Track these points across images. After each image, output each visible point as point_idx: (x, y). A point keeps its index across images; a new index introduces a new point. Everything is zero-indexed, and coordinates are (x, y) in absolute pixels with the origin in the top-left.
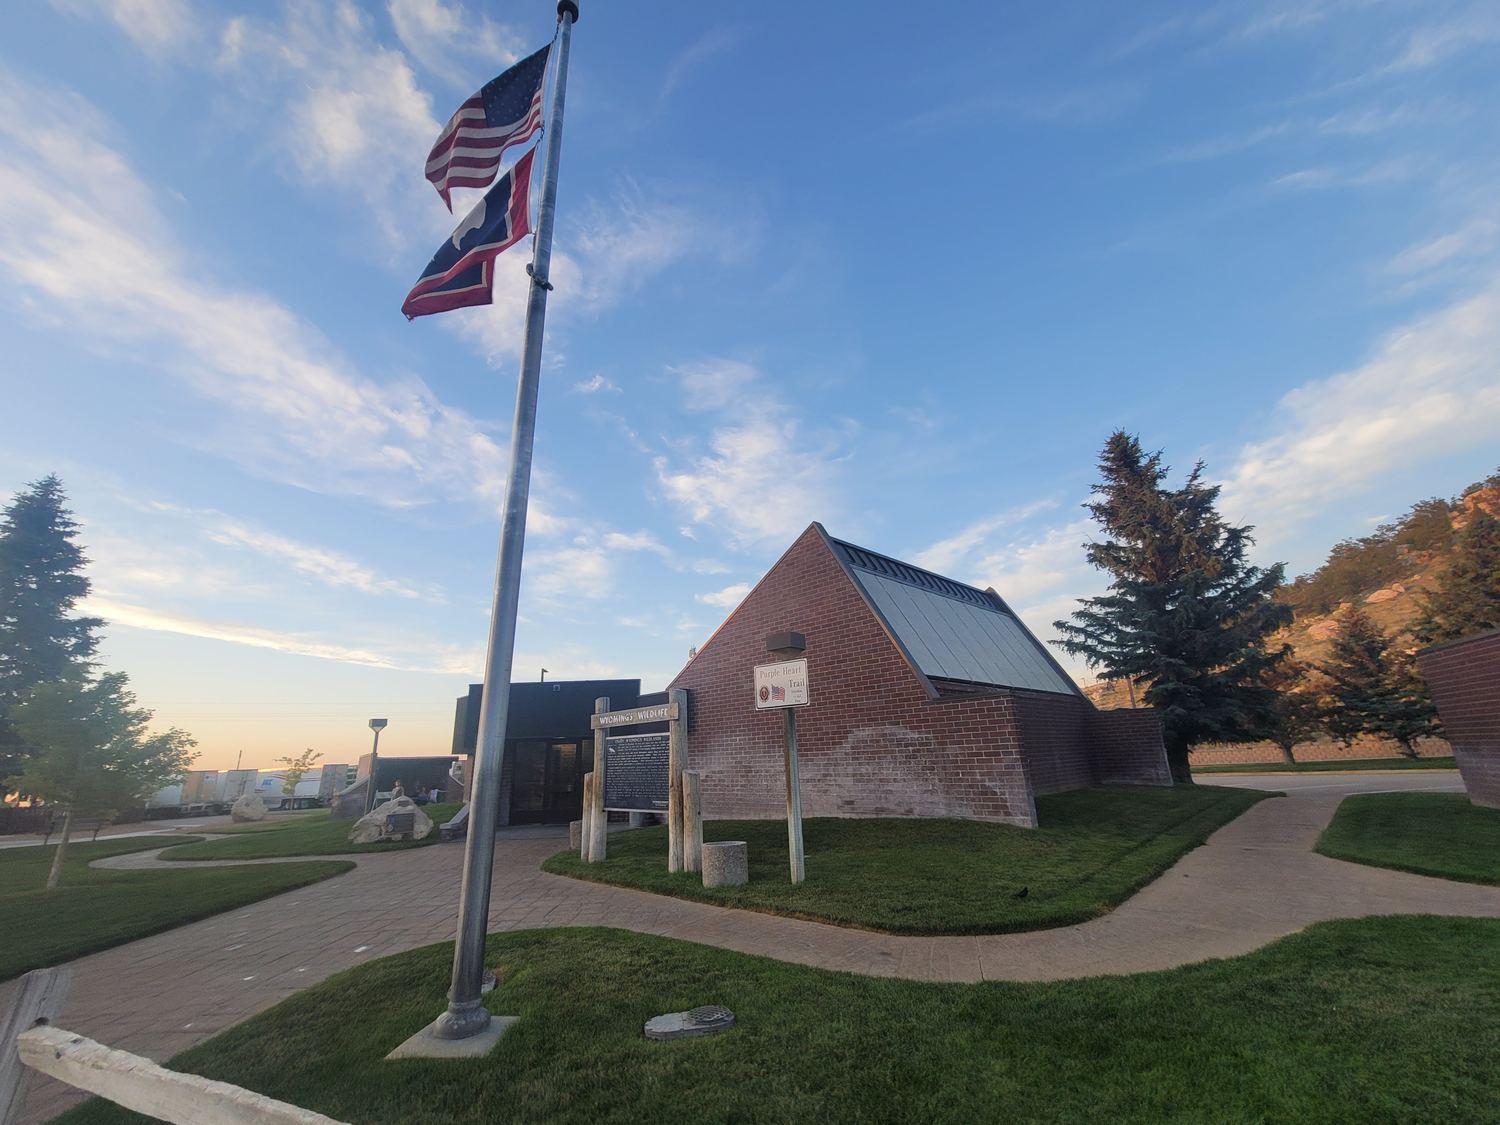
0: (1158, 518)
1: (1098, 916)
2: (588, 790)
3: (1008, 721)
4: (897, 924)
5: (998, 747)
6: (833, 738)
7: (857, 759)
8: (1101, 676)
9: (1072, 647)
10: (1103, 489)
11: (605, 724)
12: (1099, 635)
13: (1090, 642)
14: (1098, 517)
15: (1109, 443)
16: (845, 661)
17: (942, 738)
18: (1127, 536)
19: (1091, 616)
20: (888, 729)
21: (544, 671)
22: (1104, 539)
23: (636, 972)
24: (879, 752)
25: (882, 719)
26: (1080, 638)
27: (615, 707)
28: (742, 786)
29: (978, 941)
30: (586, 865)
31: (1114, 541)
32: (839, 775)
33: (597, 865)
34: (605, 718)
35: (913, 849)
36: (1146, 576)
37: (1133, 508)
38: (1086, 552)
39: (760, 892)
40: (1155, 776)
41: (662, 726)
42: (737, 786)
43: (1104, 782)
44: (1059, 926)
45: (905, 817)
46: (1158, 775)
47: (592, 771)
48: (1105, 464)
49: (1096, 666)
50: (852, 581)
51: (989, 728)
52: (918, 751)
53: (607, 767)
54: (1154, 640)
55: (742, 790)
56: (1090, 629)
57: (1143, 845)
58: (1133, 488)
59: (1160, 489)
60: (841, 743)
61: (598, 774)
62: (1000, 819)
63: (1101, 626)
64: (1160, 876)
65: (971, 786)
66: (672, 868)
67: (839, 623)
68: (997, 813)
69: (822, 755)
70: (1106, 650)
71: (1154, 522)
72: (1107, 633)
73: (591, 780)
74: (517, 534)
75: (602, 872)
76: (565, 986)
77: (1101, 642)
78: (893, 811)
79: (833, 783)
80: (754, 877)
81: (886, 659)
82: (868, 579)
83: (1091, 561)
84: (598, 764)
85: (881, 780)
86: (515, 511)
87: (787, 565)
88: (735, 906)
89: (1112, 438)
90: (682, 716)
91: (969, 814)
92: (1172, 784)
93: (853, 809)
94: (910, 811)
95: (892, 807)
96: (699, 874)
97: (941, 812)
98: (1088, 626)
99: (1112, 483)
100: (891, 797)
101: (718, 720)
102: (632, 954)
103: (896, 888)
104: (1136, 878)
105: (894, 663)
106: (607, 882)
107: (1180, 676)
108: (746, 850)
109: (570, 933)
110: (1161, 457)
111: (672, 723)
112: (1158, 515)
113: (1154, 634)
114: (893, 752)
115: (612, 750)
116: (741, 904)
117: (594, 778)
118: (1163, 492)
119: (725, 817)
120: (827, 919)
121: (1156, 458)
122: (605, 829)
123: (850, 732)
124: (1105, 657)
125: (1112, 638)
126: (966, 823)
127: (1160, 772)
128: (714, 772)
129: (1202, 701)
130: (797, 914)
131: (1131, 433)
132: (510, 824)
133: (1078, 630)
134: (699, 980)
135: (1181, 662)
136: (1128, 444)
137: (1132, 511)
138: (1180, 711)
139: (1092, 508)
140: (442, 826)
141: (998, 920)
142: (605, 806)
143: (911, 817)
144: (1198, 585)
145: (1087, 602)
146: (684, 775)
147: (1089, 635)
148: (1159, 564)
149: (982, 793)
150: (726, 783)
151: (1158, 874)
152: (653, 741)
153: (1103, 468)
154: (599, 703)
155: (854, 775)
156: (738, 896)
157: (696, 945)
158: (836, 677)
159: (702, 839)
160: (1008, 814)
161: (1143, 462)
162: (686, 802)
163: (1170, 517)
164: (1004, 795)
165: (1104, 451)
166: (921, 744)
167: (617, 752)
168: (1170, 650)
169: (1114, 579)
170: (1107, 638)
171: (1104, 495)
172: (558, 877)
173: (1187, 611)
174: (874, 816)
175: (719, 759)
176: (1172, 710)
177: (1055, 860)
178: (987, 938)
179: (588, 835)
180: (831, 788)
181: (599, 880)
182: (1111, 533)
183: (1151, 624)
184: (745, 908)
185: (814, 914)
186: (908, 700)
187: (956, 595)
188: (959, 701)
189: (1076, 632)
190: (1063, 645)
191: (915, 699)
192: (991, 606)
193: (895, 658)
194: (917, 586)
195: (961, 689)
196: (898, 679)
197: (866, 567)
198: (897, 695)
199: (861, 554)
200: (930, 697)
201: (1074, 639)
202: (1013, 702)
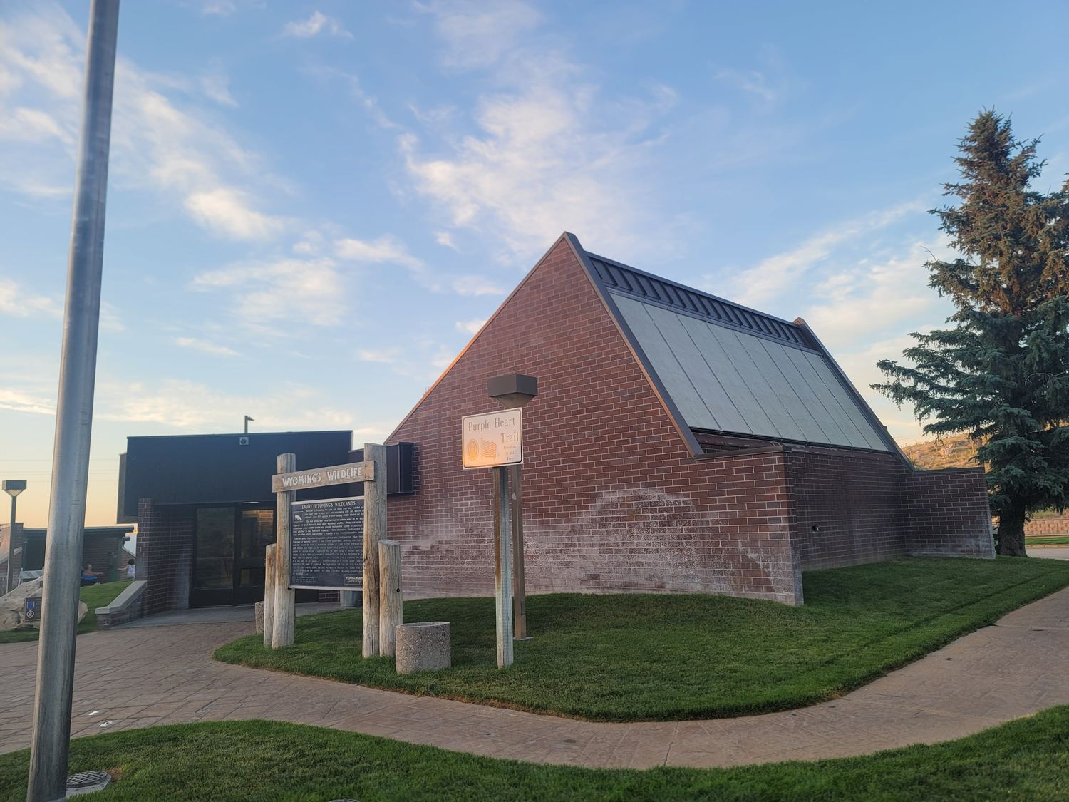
0: (1022, 229)
1: (824, 701)
2: (272, 565)
3: (778, 483)
4: (595, 710)
5: (765, 513)
6: (579, 502)
7: (605, 526)
8: (929, 429)
9: (899, 393)
10: (959, 189)
11: (288, 487)
12: (933, 378)
13: (920, 387)
14: (949, 227)
15: (973, 127)
16: (596, 409)
17: (702, 501)
18: (982, 252)
19: (927, 354)
20: (642, 491)
21: (247, 419)
22: (951, 256)
23: (270, 768)
24: (630, 518)
25: (636, 480)
26: (908, 383)
27: (303, 464)
28: (473, 558)
29: (676, 727)
30: (269, 652)
31: (965, 258)
32: (583, 545)
33: (282, 652)
34: (288, 479)
35: (650, 629)
36: (997, 304)
37: (993, 215)
38: (929, 273)
39: (457, 678)
40: (974, 548)
41: (354, 489)
42: (467, 558)
43: (914, 554)
44: (774, 711)
45: (655, 593)
46: (978, 546)
47: (276, 543)
48: (964, 155)
49: (926, 416)
50: (608, 309)
51: (755, 491)
52: (674, 517)
53: (292, 538)
54: (996, 385)
55: (474, 563)
56: (924, 371)
57: (917, 625)
58: (995, 189)
59: (1029, 191)
60: (587, 508)
61: (282, 546)
62: (761, 595)
63: (937, 367)
64: (920, 658)
65: (731, 558)
66: (366, 653)
67: (590, 363)
68: (758, 589)
69: (565, 521)
70: (939, 396)
71: (1016, 234)
72: (943, 375)
73: (274, 554)
74: (91, 249)
75: (285, 660)
76: (183, 784)
77: (933, 387)
78: (641, 587)
79: (577, 554)
80: (457, 661)
81: (642, 408)
82: (632, 308)
83: (934, 285)
84: (282, 535)
85: (631, 551)
86: (86, 219)
87: (531, 289)
88: (426, 694)
89: (978, 121)
90: (379, 476)
91: (727, 590)
92: (994, 555)
93: (598, 584)
94: (662, 586)
95: (641, 580)
96: (392, 661)
97: (696, 587)
98: (920, 366)
99: (971, 182)
100: (642, 570)
101: (446, 480)
102: (277, 748)
103: (611, 672)
104: (886, 661)
105: (652, 413)
106: (287, 670)
107: (1024, 430)
108: (448, 631)
109: (214, 728)
110: (1037, 147)
111: (367, 485)
112: (1022, 225)
113: (997, 378)
114: (646, 518)
115: (298, 517)
116: (432, 691)
117: (277, 551)
118: (1034, 196)
119: (452, 595)
120: (523, 706)
121: (1032, 149)
122: (292, 611)
123: (596, 495)
124: (939, 404)
125: (948, 382)
126: (722, 599)
127: (981, 543)
128: (440, 542)
129: (1045, 460)
130: (492, 701)
131: (1002, 113)
132: (191, 607)
133: (907, 372)
134: (341, 773)
135: (1026, 413)
136: (996, 129)
137: (990, 220)
138: (1017, 471)
139: (942, 215)
140: (98, 611)
141: (707, 705)
142: (292, 583)
143: (664, 593)
144: (1058, 317)
145: (922, 337)
146: (380, 546)
147: (919, 378)
148: (1016, 289)
149: (744, 566)
150: (454, 555)
151: (918, 657)
152: (346, 507)
153: (963, 162)
154: (281, 461)
155: (601, 545)
156: (431, 683)
157: (357, 736)
158: (584, 429)
159: (400, 620)
160: (770, 589)
161: (1014, 153)
162: (383, 578)
163: (1035, 229)
164: (768, 568)
165: (967, 139)
166: (678, 509)
167: (304, 520)
168: (1015, 398)
169: (956, 309)
170: (942, 382)
171: (959, 197)
172: (230, 666)
173: (1040, 350)
174: (621, 592)
175: (447, 527)
176: (1007, 471)
177: (806, 640)
178: (690, 723)
179: (271, 616)
180: (575, 560)
181: (278, 668)
182: (961, 249)
183: (995, 367)
184: (437, 695)
185: (509, 701)
186: (666, 457)
187: (751, 327)
188: (724, 459)
189: (903, 374)
190: (889, 391)
191: (674, 456)
192: (797, 341)
193: (654, 406)
194: (698, 316)
195: (736, 444)
196: (657, 432)
197: (631, 292)
198: (654, 451)
199: (626, 275)
200: (692, 454)
201: (901, 383)
202: (785, 460)
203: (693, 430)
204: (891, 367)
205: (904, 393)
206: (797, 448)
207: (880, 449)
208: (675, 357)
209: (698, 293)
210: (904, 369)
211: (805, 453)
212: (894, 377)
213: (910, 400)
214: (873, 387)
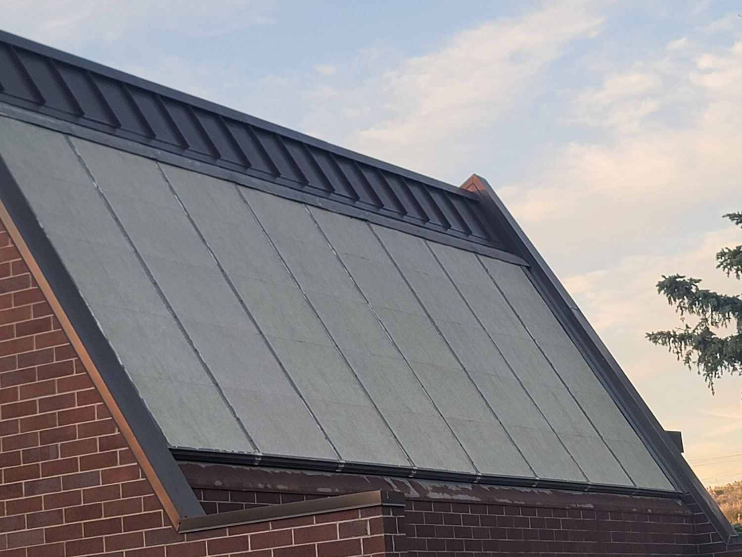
81: (54, 403)
82: (37, 149)
105: (77, 415)
133: (721, 304)
186: (112, 526)
187: (355, 197)
188: (249, 528)
189: (715, 309)
190: (689, 348)
191: (131, 524)
192: (468, 232)
193: (84, 398)
194: (217, 171)
195: (295, 488)
196: (88, 463)
197: (42, 109)
198: (84, 513)
199: (30, 66)
200: (174, 516)
201: (712, 329)
202: (388, 526)
203: (181, 455)
204: (688, 292)
205: (720, 351)
206: (450, 492)
207: (654, 487)
208: (148, 273)
209: (221, 113)
210: (714, 296)
211: (473, 503)
212: (695, 315)
213: (735, 369)
214: (654, 338)
